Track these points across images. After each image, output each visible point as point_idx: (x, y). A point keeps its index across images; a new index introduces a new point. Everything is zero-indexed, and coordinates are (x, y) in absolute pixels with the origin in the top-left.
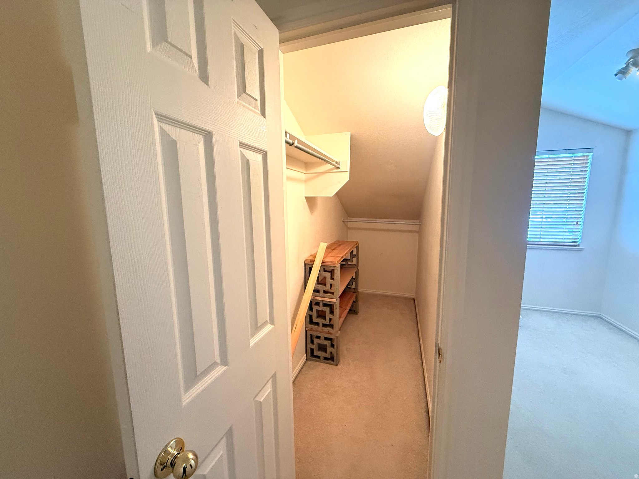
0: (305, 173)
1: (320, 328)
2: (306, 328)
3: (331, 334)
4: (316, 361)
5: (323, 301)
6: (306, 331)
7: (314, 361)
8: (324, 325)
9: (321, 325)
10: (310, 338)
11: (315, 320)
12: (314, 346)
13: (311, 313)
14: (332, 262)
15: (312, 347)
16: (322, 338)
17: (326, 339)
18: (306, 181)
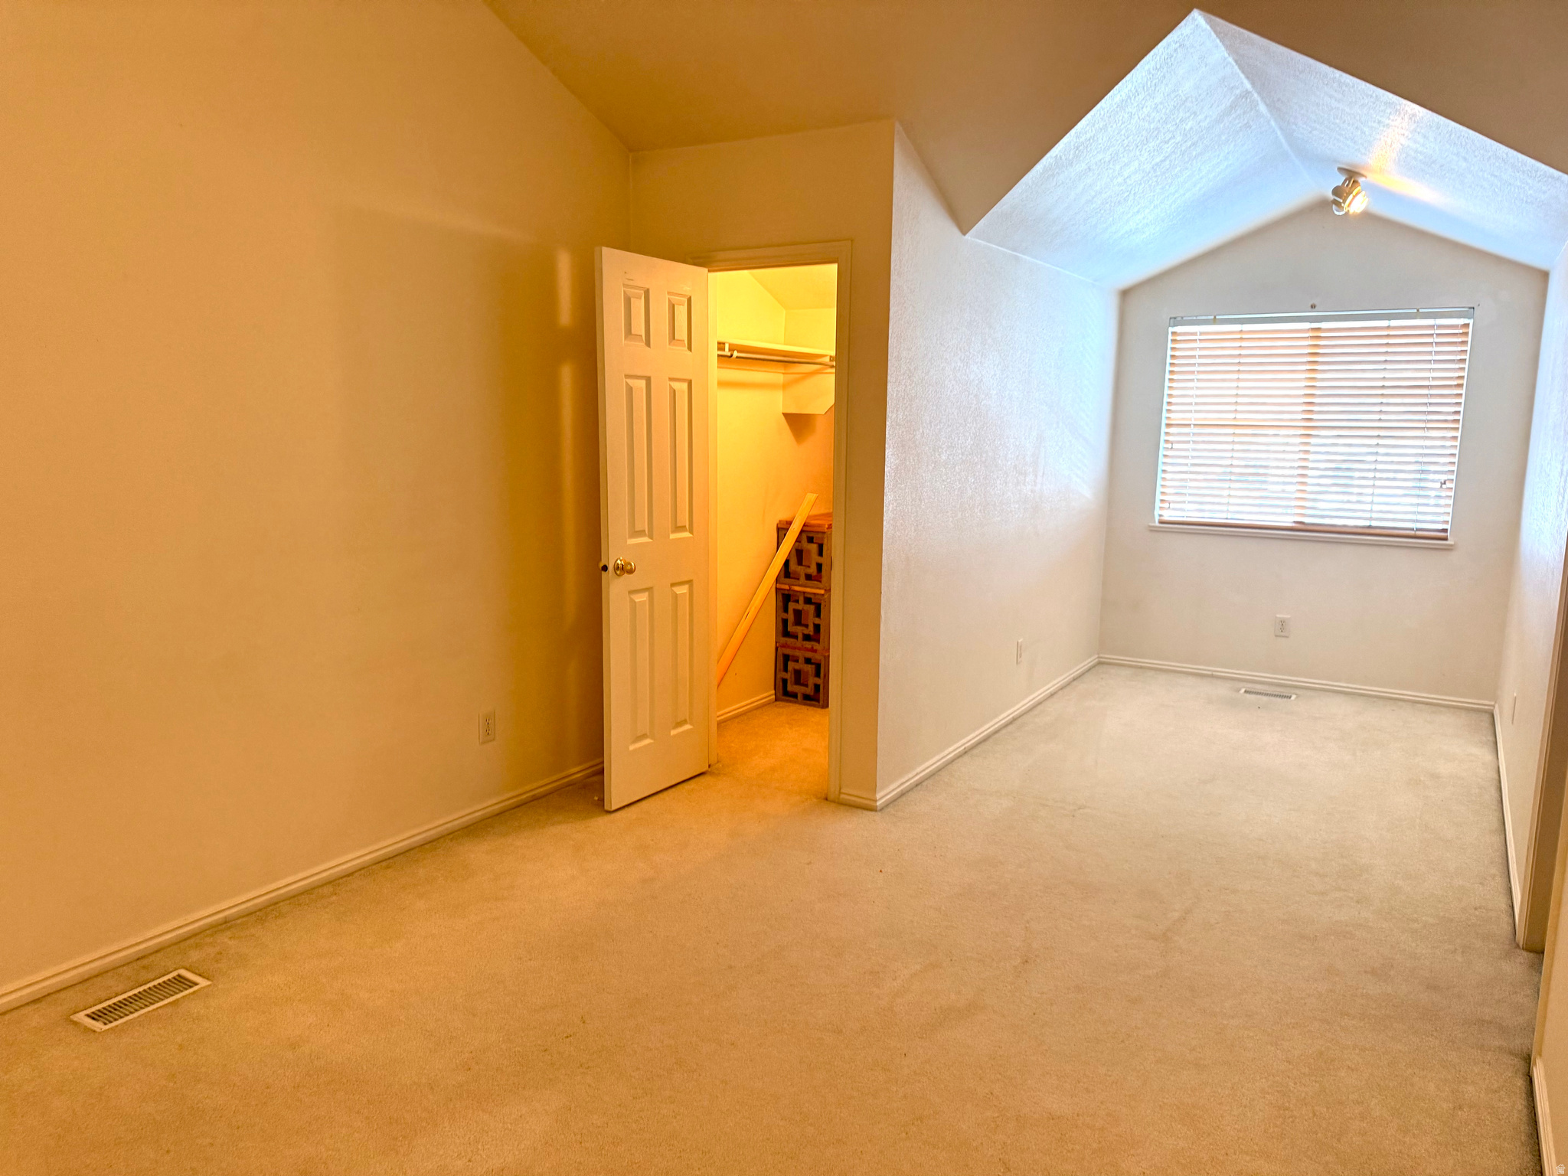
0: (783, 373)
1: (800, 642)
2: (776, 643)
3: (815, 651)
4: (790, 702)
5: (804, 593)
6: (777, 649)
7: (787, 701)
8: (807, 638)
9: (800, 636)
10: (784, 660)
11: (791, 628)
12: (789, 674)
13: (784, 616)
14: (819, 526)
15: (785, 677)
16: (801, 660)
17: (808, 661)
18: (785, 386)
